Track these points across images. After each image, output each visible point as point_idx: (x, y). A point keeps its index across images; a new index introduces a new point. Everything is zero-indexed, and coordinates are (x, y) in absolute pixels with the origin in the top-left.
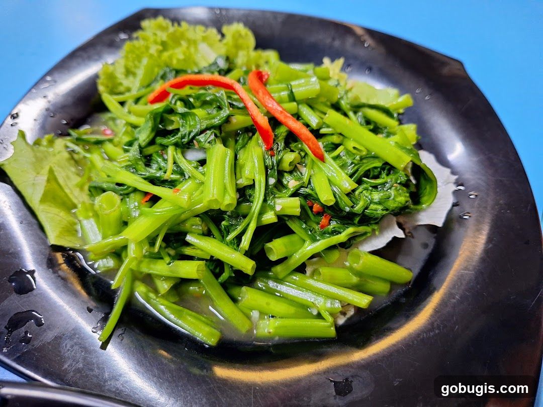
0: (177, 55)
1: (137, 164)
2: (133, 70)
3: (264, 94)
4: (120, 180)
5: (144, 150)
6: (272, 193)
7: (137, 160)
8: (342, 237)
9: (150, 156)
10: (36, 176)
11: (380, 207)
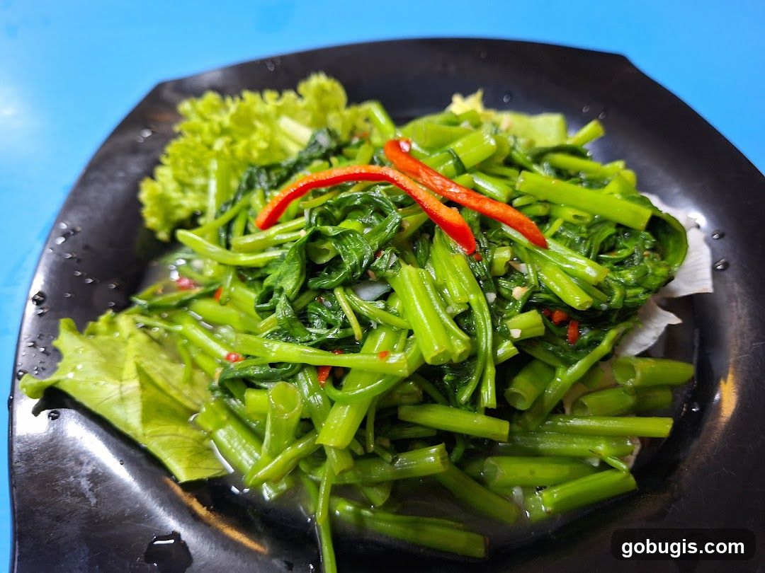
0: (256, 145)
1: (292, 327)
2: (187, 180)
3: (429, 175)
4: (273, 357)
5: (295, 303)
6: (497, 315)
7: (290, 321)
8: (605, 346)
9: (305, 308)
10: (121, 386)
11: (639, 291)
